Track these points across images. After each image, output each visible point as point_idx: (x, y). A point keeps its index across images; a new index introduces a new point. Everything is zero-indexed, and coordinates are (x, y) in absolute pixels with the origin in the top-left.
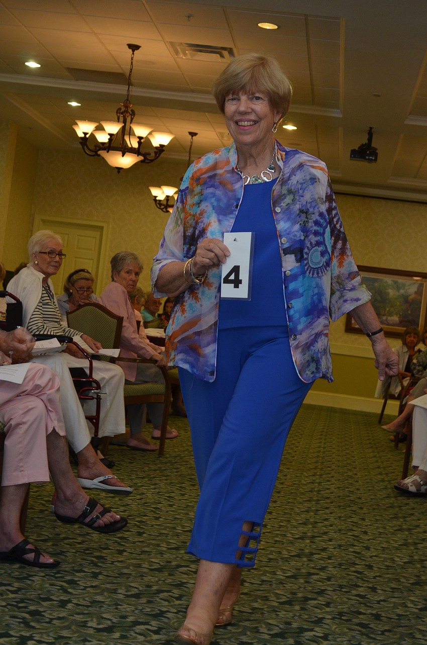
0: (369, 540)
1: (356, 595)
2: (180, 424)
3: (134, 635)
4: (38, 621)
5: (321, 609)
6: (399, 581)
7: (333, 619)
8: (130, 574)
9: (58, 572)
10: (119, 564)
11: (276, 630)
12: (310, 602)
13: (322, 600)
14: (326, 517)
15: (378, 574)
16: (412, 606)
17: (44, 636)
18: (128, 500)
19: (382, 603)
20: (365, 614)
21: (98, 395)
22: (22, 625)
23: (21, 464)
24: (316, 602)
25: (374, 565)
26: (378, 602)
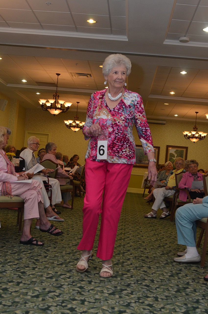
0: (143, 234)
1: (140, 251)
2: (77, 199)
3: (70, 265)
4: (38, 262)
5: (129, 256)
6: (154, 246)
7: (133, 258)
8: (66, 247)
9: (43, 247)
10: (62, 244)
11: (115, 263)
12: (125, 254)
13: (129, 253)
14: (128, 227)
15: (146, 244)
16: (158, 253)
17: (41, 267)
18: (63, 224)
19: (148, 253)
20: (143, 257)
21: (51, 190)
22: (33, 264)
23: (30, 212)
24: (127, 253)
25: (147, 248)
26: (147, 253)
